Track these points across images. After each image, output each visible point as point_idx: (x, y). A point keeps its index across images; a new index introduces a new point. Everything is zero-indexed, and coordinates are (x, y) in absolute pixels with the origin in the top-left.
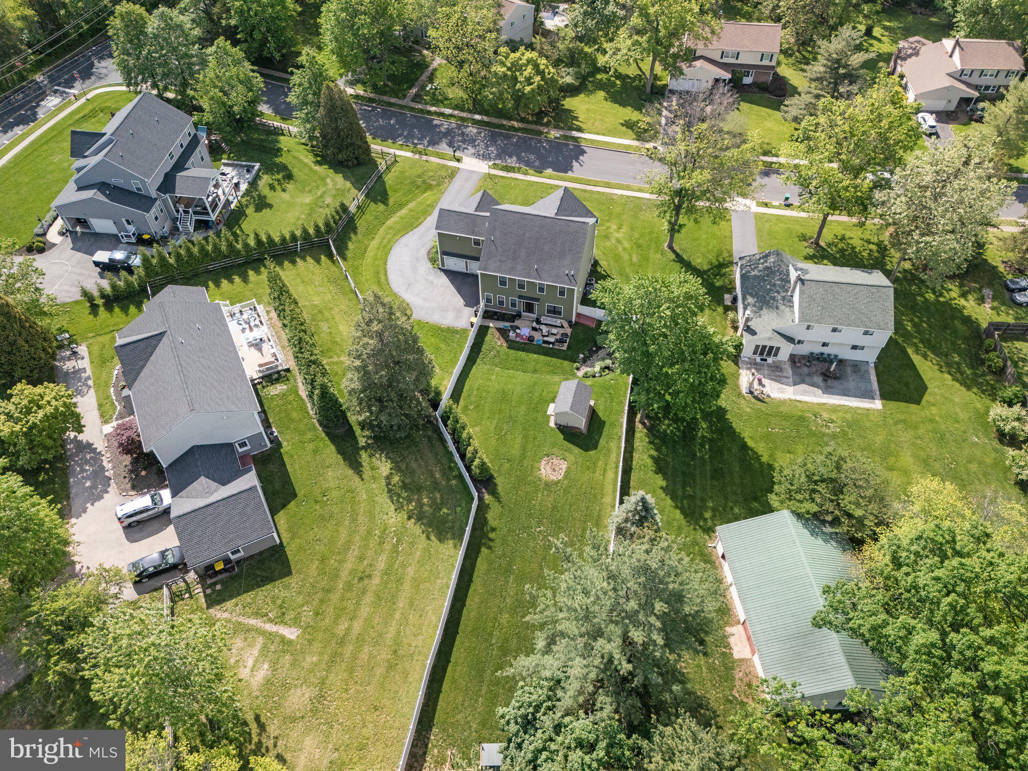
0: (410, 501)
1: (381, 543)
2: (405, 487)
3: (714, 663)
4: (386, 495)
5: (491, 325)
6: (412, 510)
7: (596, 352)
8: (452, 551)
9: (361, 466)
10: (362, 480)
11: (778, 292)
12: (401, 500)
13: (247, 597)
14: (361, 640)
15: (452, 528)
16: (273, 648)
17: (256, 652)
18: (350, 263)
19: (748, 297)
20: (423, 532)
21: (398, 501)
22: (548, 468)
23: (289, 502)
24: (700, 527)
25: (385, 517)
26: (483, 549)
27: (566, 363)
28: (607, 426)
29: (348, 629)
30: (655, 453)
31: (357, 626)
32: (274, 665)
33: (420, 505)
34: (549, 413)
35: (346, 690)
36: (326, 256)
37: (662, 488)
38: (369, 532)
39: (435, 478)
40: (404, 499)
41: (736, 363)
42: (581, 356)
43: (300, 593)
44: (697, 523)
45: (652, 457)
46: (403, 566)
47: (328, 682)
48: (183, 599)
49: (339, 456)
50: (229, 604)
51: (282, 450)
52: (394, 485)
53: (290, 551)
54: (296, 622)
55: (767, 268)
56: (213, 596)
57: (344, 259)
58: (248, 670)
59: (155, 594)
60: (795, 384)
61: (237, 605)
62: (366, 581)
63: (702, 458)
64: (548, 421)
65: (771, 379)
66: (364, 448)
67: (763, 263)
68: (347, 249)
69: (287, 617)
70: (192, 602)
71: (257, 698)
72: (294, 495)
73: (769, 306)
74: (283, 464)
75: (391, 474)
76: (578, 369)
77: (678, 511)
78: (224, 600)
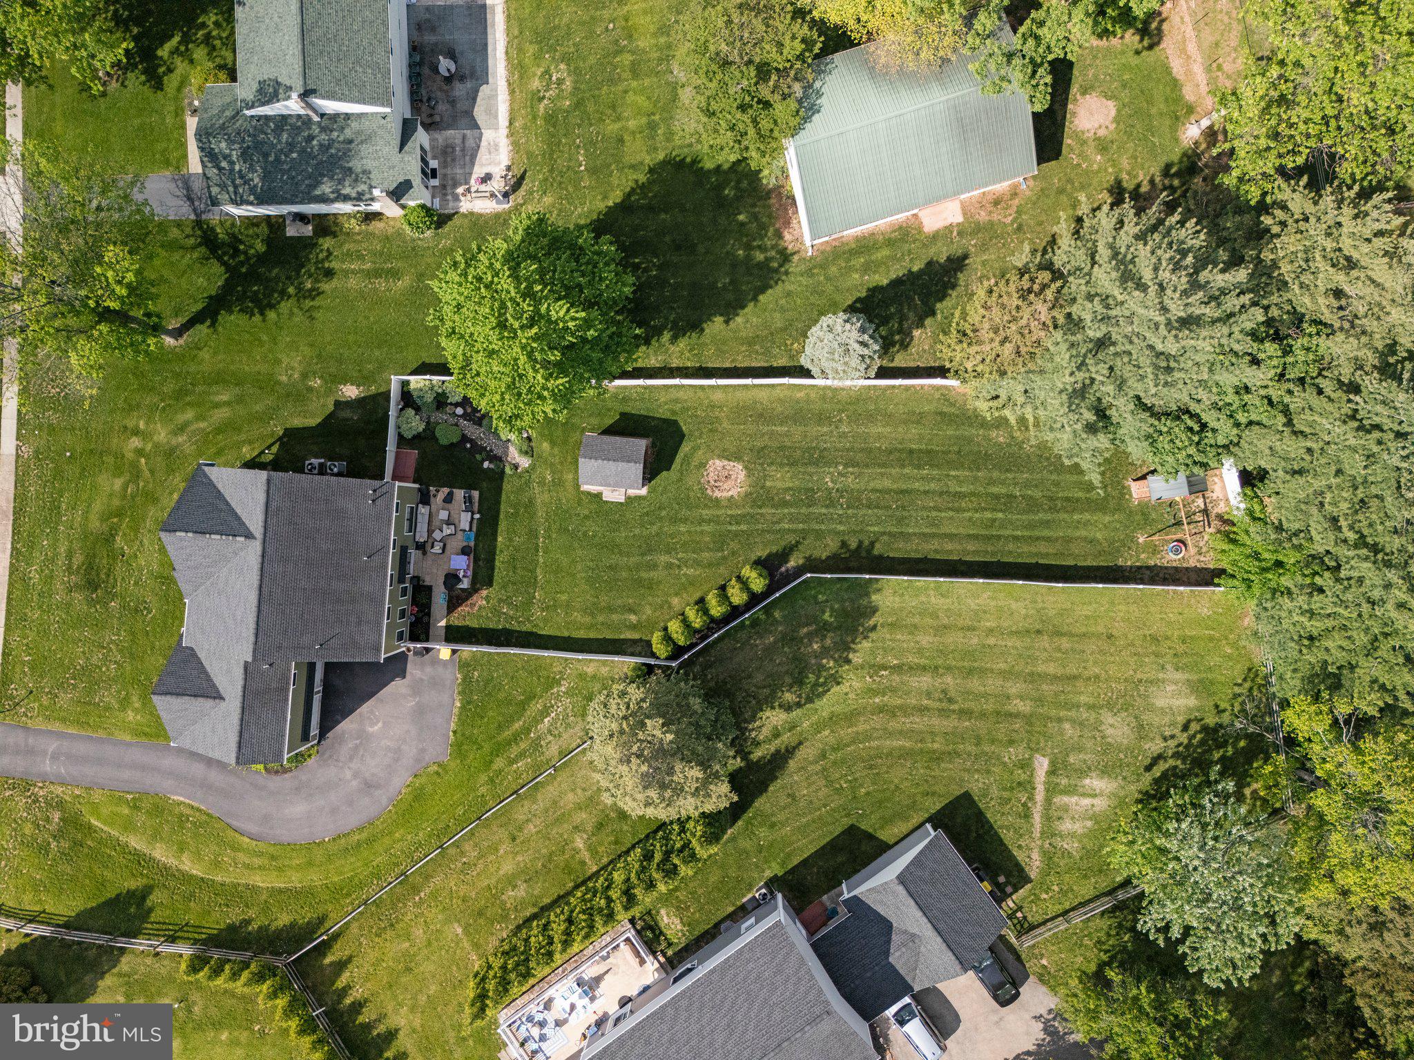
0: (822, 667)
1: (893, 690)
2: (800, 682)
3: (975, 246)
4: (818, 704)
5: (443, 623)
6: (835, 661)
7: (471, 441)
8: (888, 592)
9: (778, 752)
10: (800, 743)
11: (310, 138)
12: (822, 680)
13: (1007, 836)
14: (1033, 678)
15: (852, 601)
16: (1064, 781)
17: (1074, 799)
18: (330, 907)
19: (318, 192)
20: (866, 637)
21: (824, 684)
22: (726, 486)
23: (865, 832)
24: (781, 266)
25: (852, 696)
26: (876, 552)
27: (506, 487)
28: (628, 409)
29: (1022, 698)
30: (666, 336)
31: (1014, 688)
32: (1083, 772)
33: (825, 652)
34: (622, 499)
35: (1097, 677)
36: (324, 955)
37: (727, 322)
38: (881, 709)
39: (775, 642)
40: (818, 677)
41: (449, 217)
42: (486, 464)
43: (988, 772)
44: (776, 271)
45: (674, 339)
46: (920, 651)
47: (1091, 701)
48: (1025, 918)
49: (771, 788)
50: (1020, 856)
51: (780, 874)
52: (800, 696)
53: (935, 805)
54: (1026, 765)
55: (245, 155)
56: (1014, 880)
57: (322, 920)
58: (1096, 801)
59: (1023, 956)
60: (476, 126)
61: (1020, 847)
62: (952, 694)
63: (660, 268)
64: (639, 498)
65: (473, 164)
66: (745, 755)
67: (232, 163)
68: (293, 925)
69: (1023, 777)
70: (1025, 905)
71: (1124, 778)
72: (852, 831)
73: (346, 154)
74: (804, 863)
75: (781, 706)
76: (516, 467)
77: (761, 297)
78: (1017, 864)
